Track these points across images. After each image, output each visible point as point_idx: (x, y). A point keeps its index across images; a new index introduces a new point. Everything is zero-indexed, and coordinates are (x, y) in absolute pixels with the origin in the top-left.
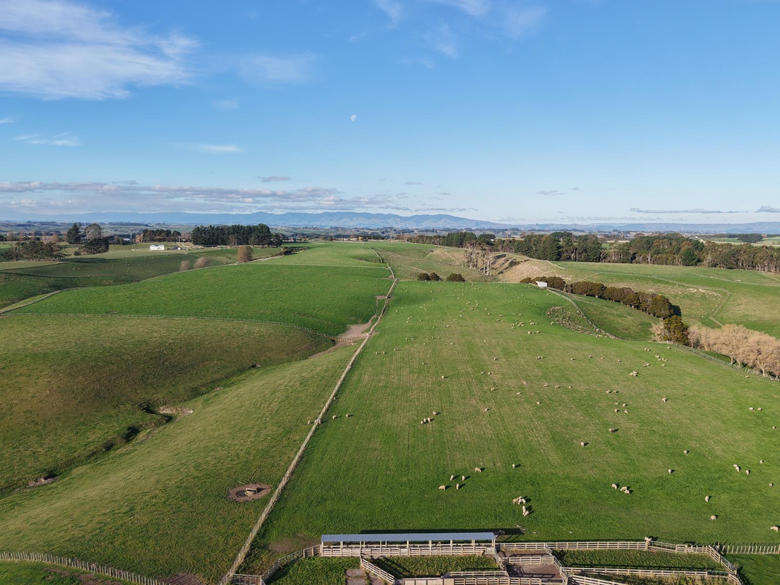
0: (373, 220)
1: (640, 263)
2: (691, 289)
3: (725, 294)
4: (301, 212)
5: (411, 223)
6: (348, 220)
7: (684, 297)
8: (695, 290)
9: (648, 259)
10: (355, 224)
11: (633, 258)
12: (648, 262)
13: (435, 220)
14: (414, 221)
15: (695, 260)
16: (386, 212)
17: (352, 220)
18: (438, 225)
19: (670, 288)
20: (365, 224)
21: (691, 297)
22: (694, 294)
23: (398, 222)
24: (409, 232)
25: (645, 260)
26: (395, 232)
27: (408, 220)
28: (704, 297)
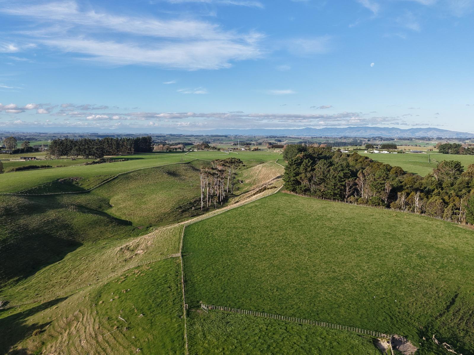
0: (381, 132)
6: (364, 132)
13: (426, 131)
14: (410, 132)
18: (428, 135)
23: (399, 133)
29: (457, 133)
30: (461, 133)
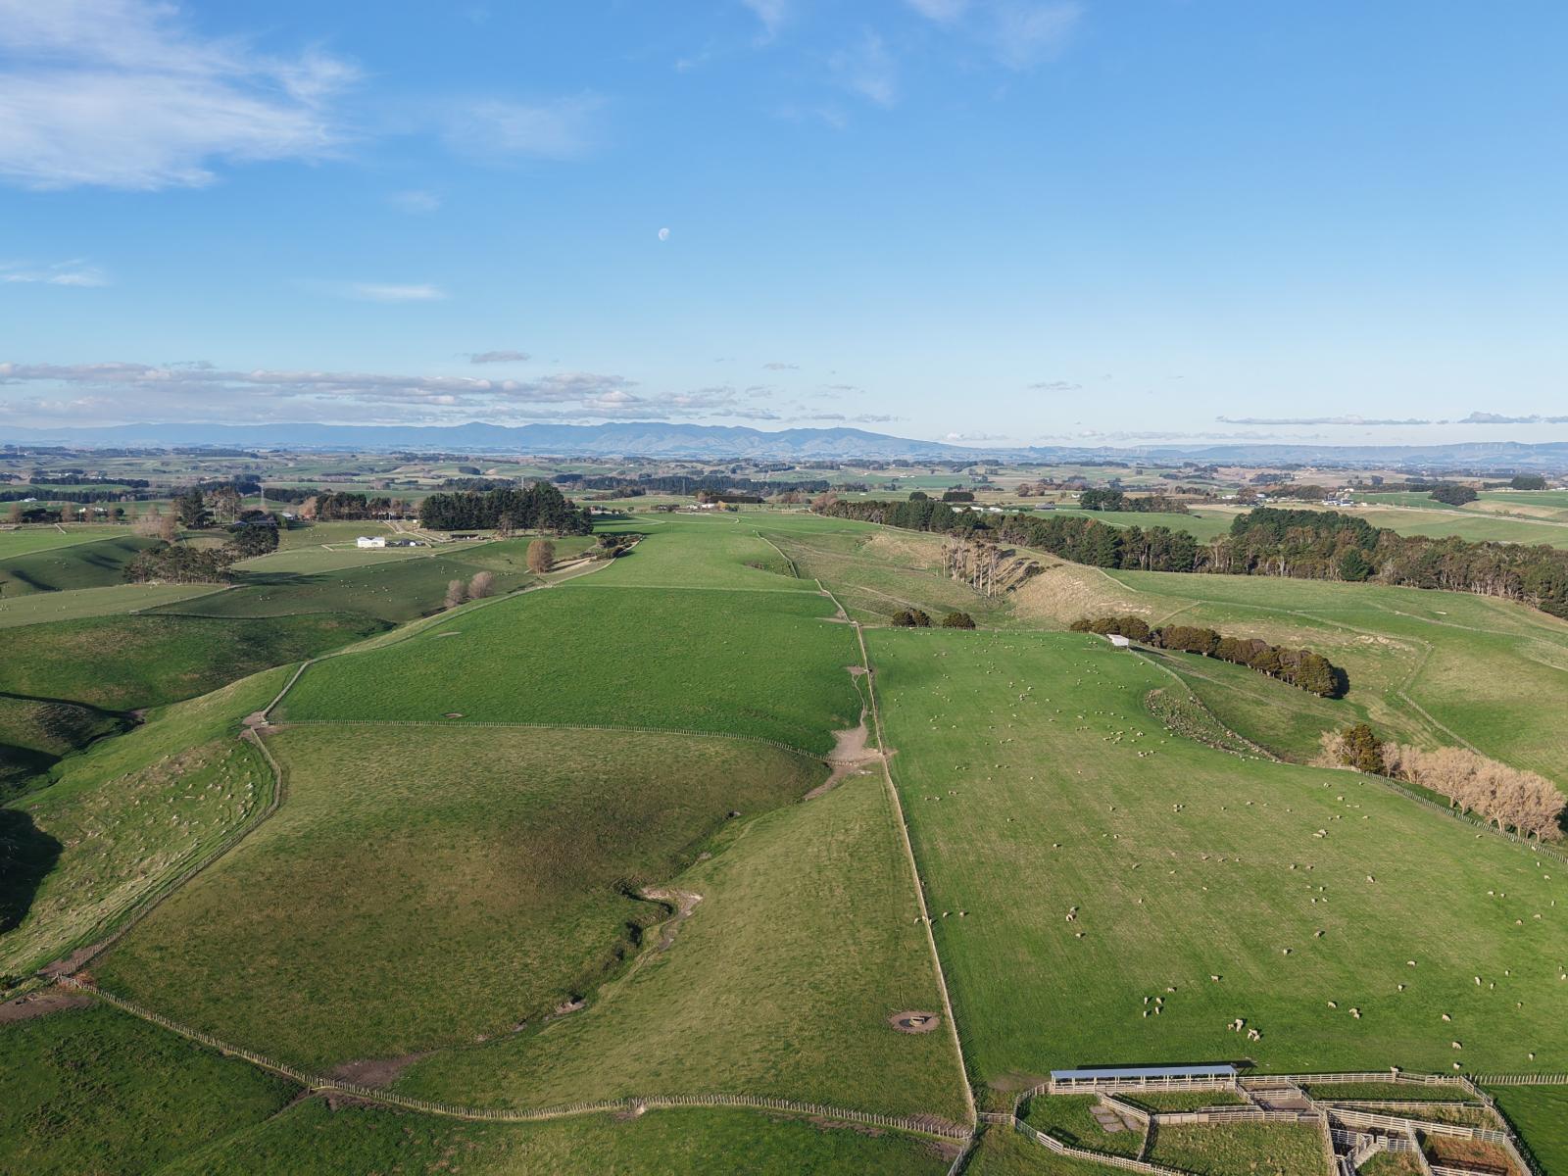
0: (705, 439)
1: (1265, 574)
2: (1363, 637)
3: (1422, 649)
4: (555, 422)
5: (781, 445)
6: (654, 440)
7: (1352, 652)
8: (1372, 640)
9: (1279, 567)
10: (668, 448)
11: (1253, 565)
12: (1279, 573)
13: (830, 439)
14: (787, 441)
15: (1365, 571)
16: (730, 423)
17: (662, 439)
18: (835, 448)
19: (1327, 633)
20: (687, 448)
21: (1363, 651)
22: (1369, 647)
23: (756, 444)
24: (785, 470)
25: (1274, 568)
26: (756, 469)
27: (775, 440)
28: (1386, 652)
29: (914, 445)
30: (920, 444)
